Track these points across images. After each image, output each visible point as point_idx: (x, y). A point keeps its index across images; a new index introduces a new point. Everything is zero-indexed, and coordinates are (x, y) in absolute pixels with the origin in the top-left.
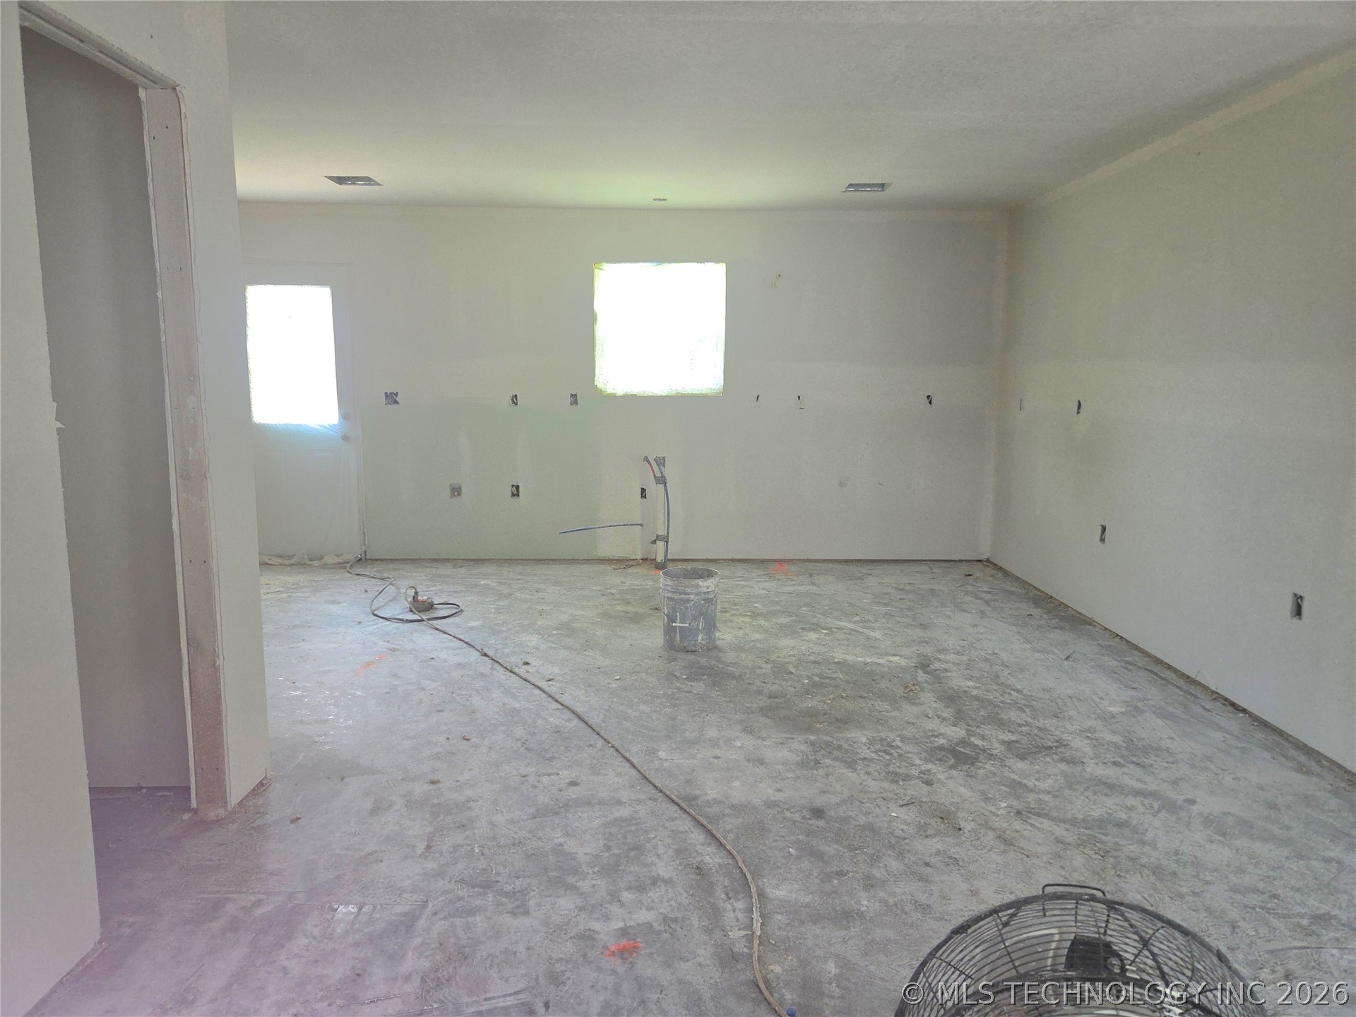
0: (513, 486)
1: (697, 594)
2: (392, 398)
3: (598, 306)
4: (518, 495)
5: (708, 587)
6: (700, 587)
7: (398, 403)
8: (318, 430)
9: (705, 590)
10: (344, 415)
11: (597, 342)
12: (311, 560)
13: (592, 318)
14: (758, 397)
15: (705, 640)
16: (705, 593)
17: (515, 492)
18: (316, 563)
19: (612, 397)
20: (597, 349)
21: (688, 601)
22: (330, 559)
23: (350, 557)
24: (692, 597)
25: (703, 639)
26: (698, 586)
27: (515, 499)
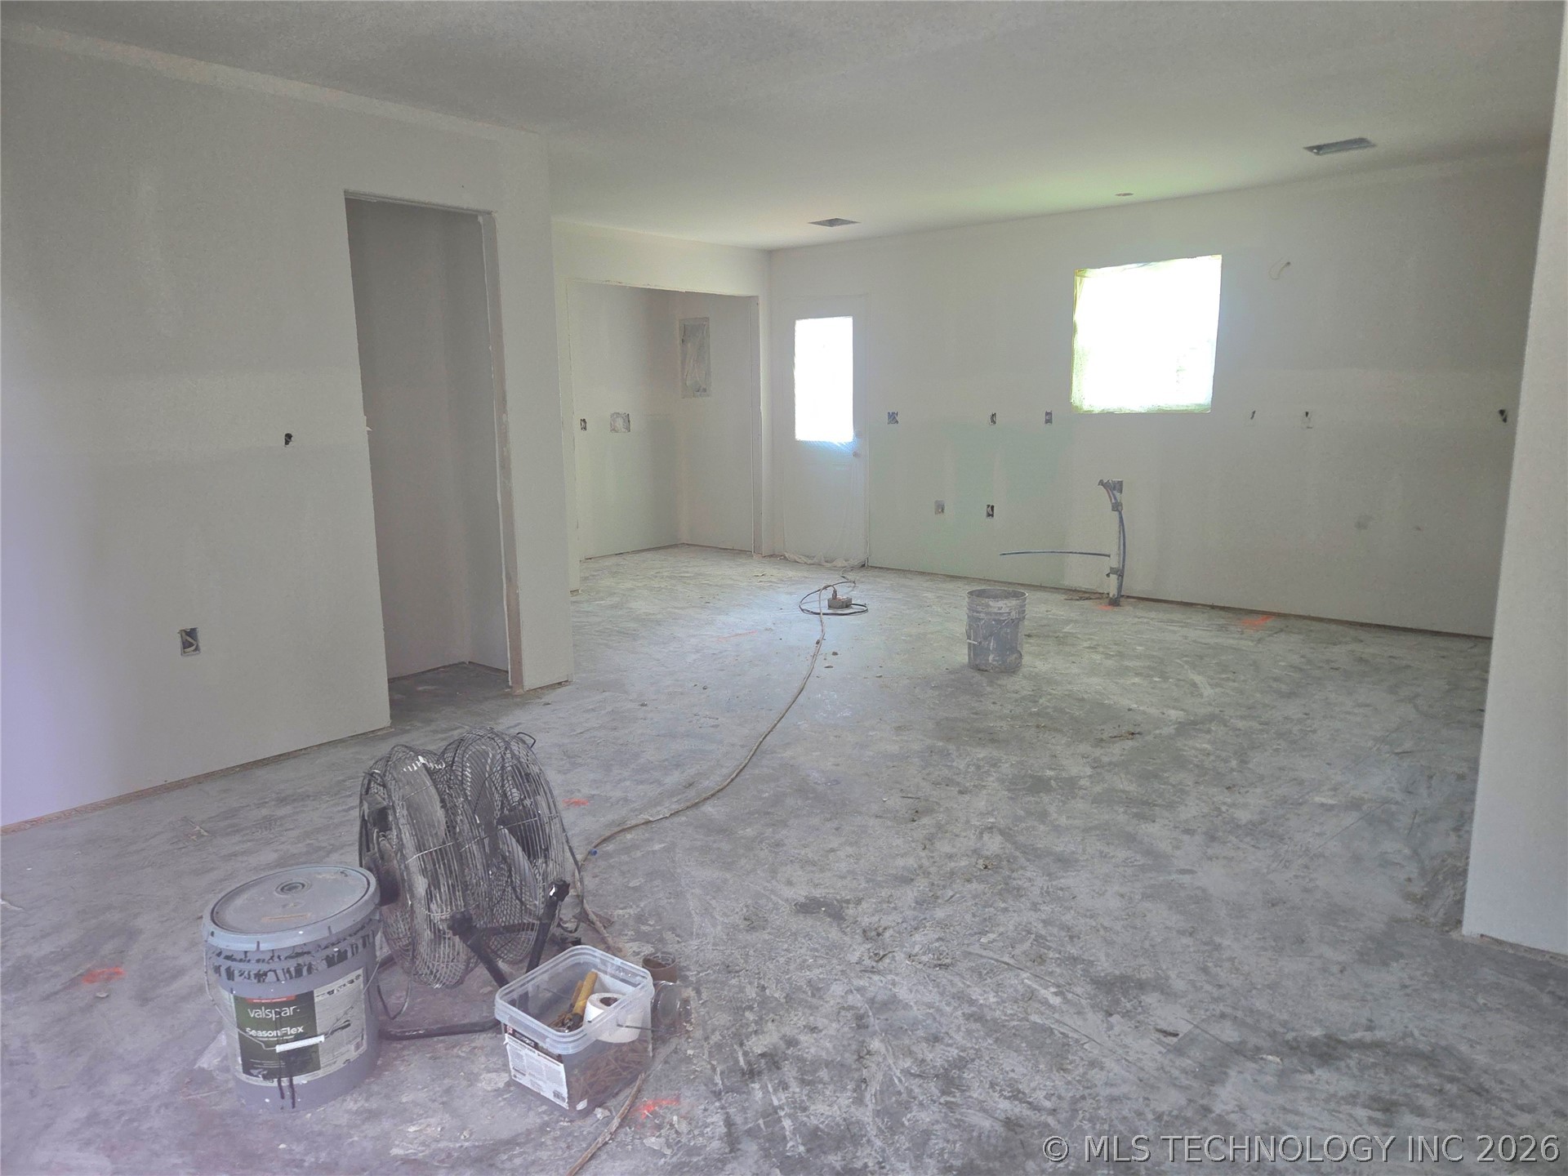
0: (988, 506)
1: (987, 614)
2: (893, 418)
3: (1079, 317)
4: (992, 515)
5: (1000, 608)
6: (991, 607)
7: (897, 422)
8: (837, 446)
9: (996, 610)
10: (858, 433)
11: (1076, 356)
12: (827, 562)
13: (1071, 329)
14: (1254, 413)
15: (997, 661)
16: (996, 614)
17: (991, 513)
18: (829, 565)
19: (1090, 415)
20: (1075, 363)
21: (980, 619)
22: (840, 563)
23: (855, 562)
24: (982, 615)
25: (994, 660)
26: (988, 606)
27: (989, 519)
